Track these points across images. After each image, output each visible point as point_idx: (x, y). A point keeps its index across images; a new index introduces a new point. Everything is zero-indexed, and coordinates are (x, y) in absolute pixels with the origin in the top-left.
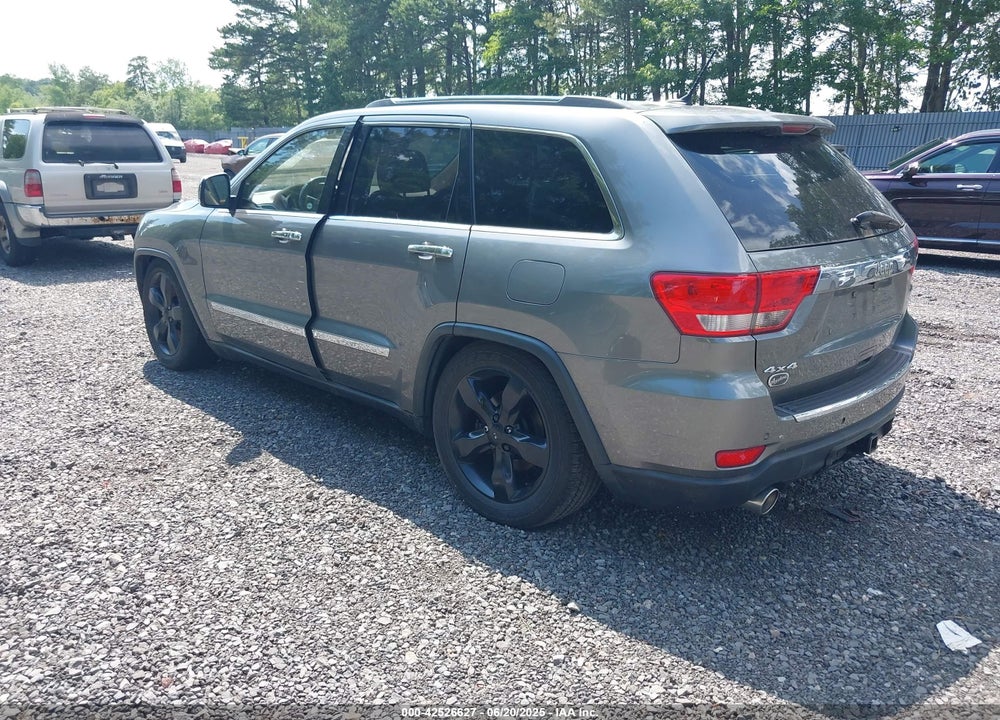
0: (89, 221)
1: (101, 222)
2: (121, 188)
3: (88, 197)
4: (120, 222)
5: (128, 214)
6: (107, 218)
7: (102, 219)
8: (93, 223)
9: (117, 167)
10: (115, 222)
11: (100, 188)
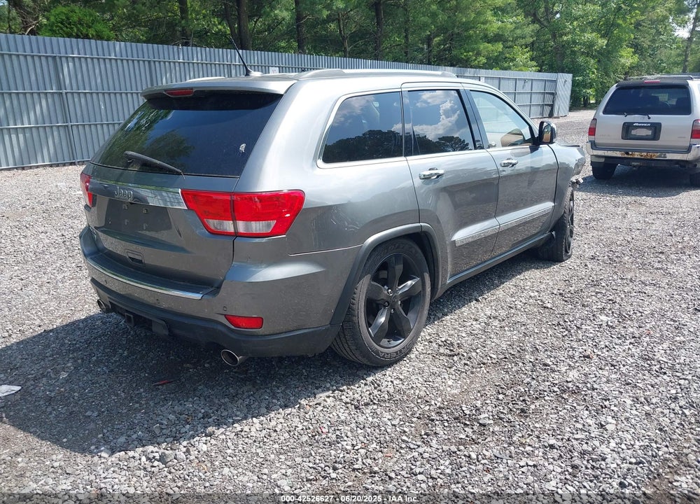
0: (618, 154)
1: (626, 156)
2: (649, 133)
3: (622, 138)
4: (639, 157)
5: (648, 151)
6: (630, 153)
7: (627, 153)
8: (620, 156)
9: (649, 118)
10: (636, 156)
11: (633, 132)
